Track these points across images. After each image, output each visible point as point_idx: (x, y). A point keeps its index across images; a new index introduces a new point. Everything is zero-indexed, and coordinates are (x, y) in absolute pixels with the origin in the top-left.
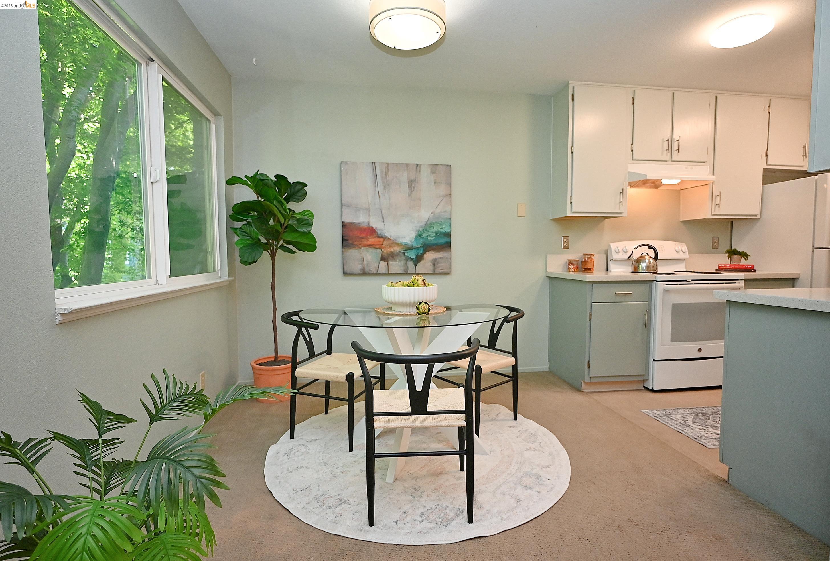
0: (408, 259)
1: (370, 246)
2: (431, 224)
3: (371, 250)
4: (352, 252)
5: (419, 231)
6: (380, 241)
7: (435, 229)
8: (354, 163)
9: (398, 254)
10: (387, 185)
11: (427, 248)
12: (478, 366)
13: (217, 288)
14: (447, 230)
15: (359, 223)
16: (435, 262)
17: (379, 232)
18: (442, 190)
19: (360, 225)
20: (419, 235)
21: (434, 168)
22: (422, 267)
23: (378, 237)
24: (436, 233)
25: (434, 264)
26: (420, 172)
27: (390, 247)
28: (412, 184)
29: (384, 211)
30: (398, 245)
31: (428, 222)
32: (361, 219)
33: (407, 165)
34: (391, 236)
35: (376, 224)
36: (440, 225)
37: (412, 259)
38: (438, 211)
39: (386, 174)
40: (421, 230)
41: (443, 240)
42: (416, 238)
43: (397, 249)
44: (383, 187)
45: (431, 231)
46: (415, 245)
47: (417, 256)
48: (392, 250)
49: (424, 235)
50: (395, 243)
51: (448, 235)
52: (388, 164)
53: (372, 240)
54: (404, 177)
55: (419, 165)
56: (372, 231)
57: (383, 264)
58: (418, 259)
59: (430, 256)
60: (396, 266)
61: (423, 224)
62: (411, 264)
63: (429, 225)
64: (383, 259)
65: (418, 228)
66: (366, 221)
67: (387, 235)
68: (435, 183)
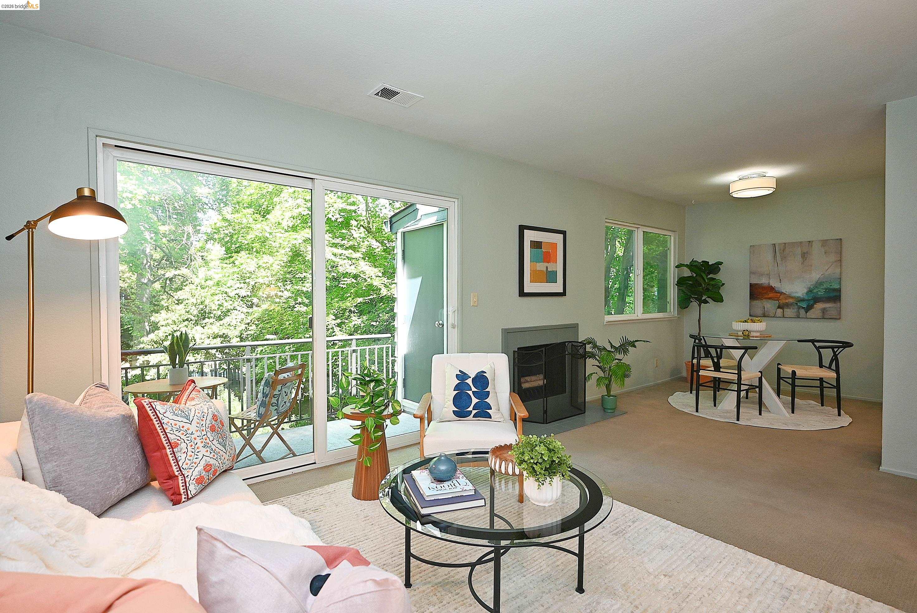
0: (800, 307)
1: (770, 298)
2: (821, 283)
3: (770, 301)
4: (756, 303)
5: (810, 288)
6: (777, 295)
7: (825, 286)
8: (760, 246)
9: (792, 304)
10: (784, 258)
11: (817, 300)
12: (793, 371)
13: (670, 320)
14: (836, 286)
15: (762, 284)
16: (824, 311)
17: (777, 289)
18: (833, 258)
19: (763, 285)
20: (810, 291)
21: (824, 243)
22: (811, 314)
23: (777, 293)
24: (826, 289)
25: (823, 312)
26: (812, 246)
27: (786, 299)
28: (804, 256)
29: (781, 275)
30: (792, 298)
31: (818, 282)
32: (764, 281)
33: (801, 242)
34: (786, 292)
35: (774, 283)
36: (830, 283)
37: (804, 308)
38: (827, 273)
39: (783, 251)
40: (812, 287)
41: (832, 294)
42: (807, 293)
43: (791, 301)
44: (780, 259)
45: (822, 288)
46: (806, 298)
47: (808, 306)
48: (787, 301)
49: (815, 291)
50: (790, 297)
51: (839, 290)
52: (785, 244)
53: (771, 295)
54: (799, 251)
55: (811, 242)
56: (772, 289)
57: (780, 311)
58: (809, 308)
59: (819, 306)
60: (789, 312)
61: (814, 282)
62: (802, 312)
63: (819, 284)
64: (779, 307)
65: (809, 286)
66: (768, 282)
67: (784, 291)
68: (825, 253)
